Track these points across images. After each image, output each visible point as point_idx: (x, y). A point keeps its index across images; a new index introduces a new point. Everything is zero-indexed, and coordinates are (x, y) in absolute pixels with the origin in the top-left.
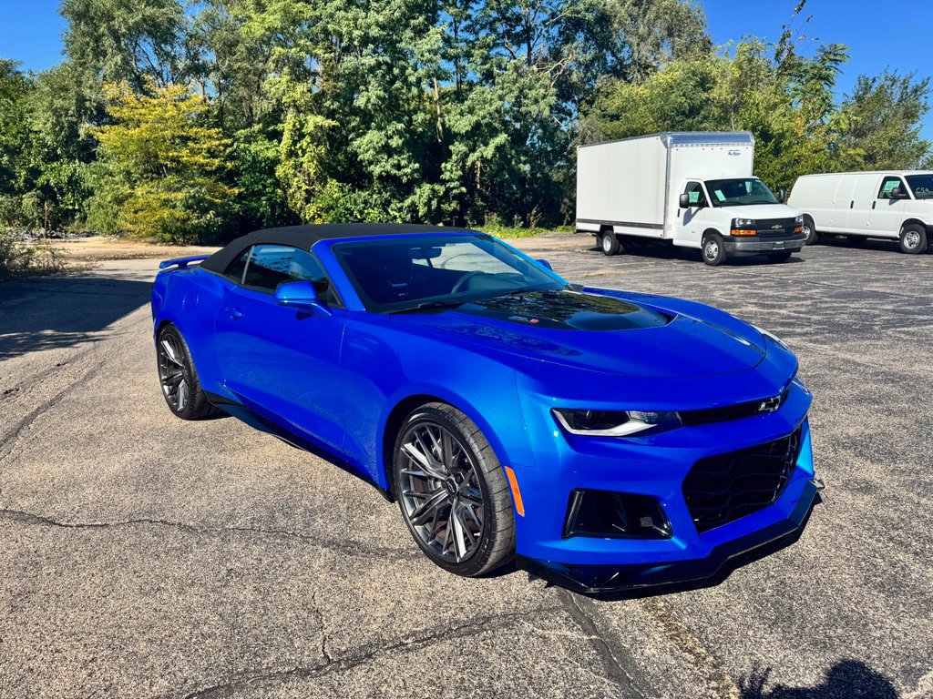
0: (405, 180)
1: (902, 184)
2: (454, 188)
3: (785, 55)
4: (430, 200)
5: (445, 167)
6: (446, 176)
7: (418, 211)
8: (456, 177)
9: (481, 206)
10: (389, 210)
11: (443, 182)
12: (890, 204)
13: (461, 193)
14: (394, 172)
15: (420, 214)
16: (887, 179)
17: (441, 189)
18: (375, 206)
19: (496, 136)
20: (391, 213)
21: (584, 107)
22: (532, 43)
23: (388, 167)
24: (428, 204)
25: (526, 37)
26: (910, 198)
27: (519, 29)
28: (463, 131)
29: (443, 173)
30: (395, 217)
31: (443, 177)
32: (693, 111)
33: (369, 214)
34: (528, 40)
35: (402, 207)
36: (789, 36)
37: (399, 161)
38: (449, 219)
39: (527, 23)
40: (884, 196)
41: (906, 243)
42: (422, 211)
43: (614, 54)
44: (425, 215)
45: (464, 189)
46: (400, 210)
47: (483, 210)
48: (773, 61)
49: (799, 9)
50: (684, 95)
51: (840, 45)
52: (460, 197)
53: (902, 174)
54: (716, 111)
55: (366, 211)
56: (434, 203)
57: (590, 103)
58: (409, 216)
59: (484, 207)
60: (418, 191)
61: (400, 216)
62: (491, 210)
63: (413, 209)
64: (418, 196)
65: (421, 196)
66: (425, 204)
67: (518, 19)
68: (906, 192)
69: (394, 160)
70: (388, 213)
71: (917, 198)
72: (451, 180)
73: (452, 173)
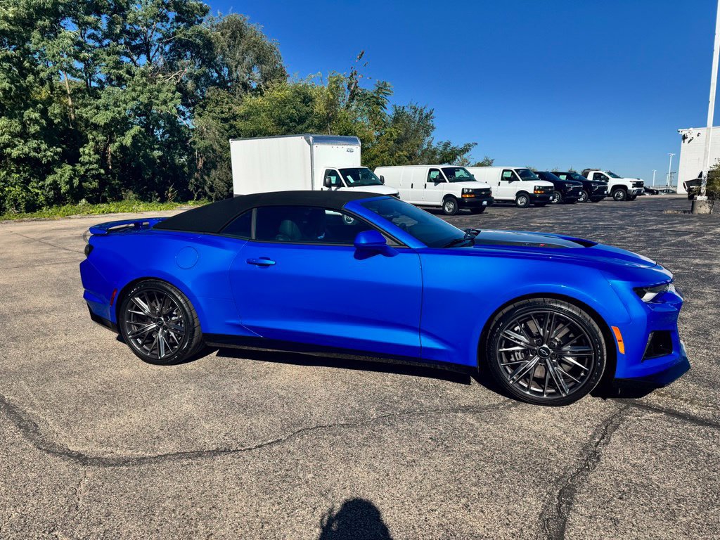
0: (44, 161)
1: (440, 173)
2: (92, 169)
3: (353, 86)
4: (71, 179)
5: (84, 152)
6: (84, 159)
7: (60, 189)
8: (95, 161)
9: (117, 184)
10: (30, 188)
11: (83, 164)
12: (435, 185)
13: (100, 174)
14: (33, 154)
15: (63, 191)
16: (431, 170)
17: (82, 170)
18: (16, 184)
19: (132, 128)
20: (32, 190)
21: (199, 110)
22: (151, 55)
23: (26, 150)
24: (70, 182)
25: (144, 48)
26: (446, 182)
27: (138, 41)
28: (102, 124)
29: (81, 156)
30: (37, 194)
31: (81, 159)
32: (302, 120)
33: (10, 191)
34: (147, 53)
35: (43, 185)
36: (355, 74)
37: (38, 145)
38: (90, 195)
39: (145, 38)
40: (430, 180)
41: (446, 209)
42: (64, 189)
43: (217, 72)
44: (68, 192)
45: (102, 171)
46: (42, 188)
47: (120, 188)
48: (347, 90)
49: (360, 58)
50: (294, 108)
51: (388, 84)
52: (98, 176)
53: (440, 167)
54: (316, 121)
55: (7, 189)
56: (76, 182)
57: (203, 107)
58: (52, 192)
59: (121, 186)
60: (59, 171)
61: (42, 194)
62: (127, 187)
63: (55, 186)
64: (59, 175)
65: (62, 176)
66: (67, 183)
67: (137, 34)
68: (444, 178)
69: (33, 143)
70: (28, 191)
71: (450, 182)
72: (91, 163)
73: (90, 156)
